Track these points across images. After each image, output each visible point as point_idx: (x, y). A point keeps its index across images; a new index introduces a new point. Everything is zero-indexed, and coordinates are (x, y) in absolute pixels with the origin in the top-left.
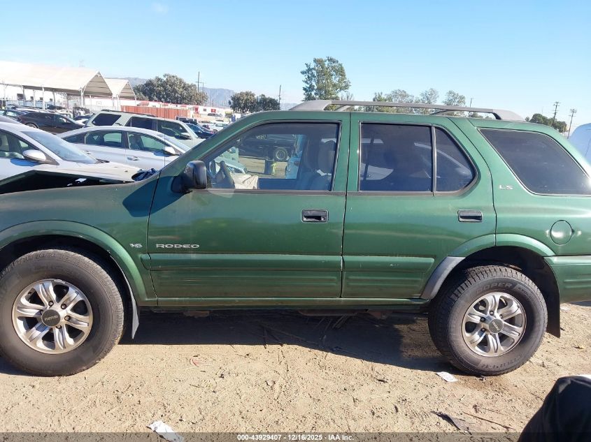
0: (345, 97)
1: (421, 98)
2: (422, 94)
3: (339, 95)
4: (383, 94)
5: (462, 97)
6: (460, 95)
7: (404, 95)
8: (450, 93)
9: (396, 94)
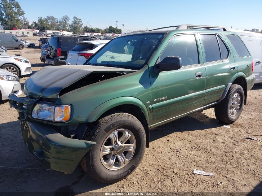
0: (22, 19)
1: (61, 20)
2: (62, 18)
3: (19, 18)
4: (43, 18)
5: (80, 20)
6: (79, 18)
7: (53, 18)
8: (74, 17)
9: (49, 18)
